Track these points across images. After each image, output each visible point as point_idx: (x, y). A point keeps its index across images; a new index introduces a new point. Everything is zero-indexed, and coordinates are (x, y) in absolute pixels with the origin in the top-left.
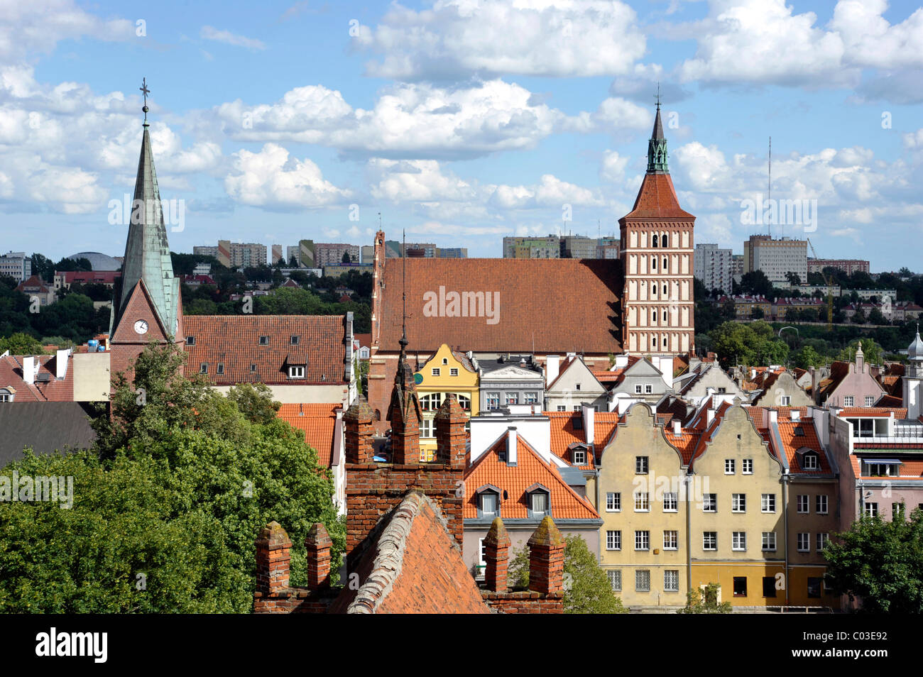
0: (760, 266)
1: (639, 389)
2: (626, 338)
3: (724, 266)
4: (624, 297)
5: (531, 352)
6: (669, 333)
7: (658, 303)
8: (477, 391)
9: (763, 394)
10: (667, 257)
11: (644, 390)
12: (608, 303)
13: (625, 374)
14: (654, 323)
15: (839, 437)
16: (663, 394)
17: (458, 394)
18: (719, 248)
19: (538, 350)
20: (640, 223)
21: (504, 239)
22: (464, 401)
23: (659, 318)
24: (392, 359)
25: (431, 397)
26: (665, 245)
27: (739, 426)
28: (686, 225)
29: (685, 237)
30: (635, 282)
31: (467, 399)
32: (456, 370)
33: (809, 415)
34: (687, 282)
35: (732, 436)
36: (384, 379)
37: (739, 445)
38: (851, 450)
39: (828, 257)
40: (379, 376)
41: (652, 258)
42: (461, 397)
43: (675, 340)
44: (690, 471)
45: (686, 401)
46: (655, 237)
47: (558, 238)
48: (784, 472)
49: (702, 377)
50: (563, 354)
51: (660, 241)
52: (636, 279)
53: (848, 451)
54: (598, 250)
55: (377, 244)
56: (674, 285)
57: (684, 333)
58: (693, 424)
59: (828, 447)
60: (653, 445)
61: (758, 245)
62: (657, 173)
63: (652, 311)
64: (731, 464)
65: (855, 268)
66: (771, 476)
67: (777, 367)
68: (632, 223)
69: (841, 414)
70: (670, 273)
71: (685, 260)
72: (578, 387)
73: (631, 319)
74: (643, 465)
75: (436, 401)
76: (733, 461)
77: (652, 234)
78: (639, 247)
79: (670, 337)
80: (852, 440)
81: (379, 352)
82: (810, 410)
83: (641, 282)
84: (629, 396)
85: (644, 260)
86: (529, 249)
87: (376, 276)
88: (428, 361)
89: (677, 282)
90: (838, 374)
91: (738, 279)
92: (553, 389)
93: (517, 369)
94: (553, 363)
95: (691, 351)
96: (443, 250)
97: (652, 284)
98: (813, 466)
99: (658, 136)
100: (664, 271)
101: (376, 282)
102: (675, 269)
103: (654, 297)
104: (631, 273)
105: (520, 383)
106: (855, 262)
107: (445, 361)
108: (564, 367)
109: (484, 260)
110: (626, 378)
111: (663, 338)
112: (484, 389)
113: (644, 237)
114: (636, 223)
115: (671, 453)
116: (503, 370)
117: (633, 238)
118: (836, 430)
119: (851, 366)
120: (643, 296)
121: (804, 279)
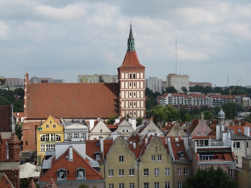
0: (173, 85)
1: (124, 131)
2: (120, 112)
3: (159, 85)
4: (120, 97)
5: (84, 118)
6: (136, 110)
7: (132, 99)
8: (63, 133)
9: (169, 132)
10: (135, 82)
11: (125, 131)
12: (114, 100)
13: (119, 126)
14: (131, 107)
15: (192, 146)
16: (132, 133)
17: (56, 134)
18: (157, 78)
19: (86, 117)
20: (125, 69)
21: (78, 76)
22: (58, 137)
23: (133, 105)
24: (32, 122)
25: (45, 136)
26: (134, 77)
27: (156, 144)
28: (142, 70)
29: (142, 74)
30: (124, 91)
31: (59, 136)
32: (55, 125)
33: (182, 139)
34: (143, 91)
35: (154, 147)
36: (29, 129)
37: (156, 151)
38: (196, 151)
39: (197, 82)
40: (27, 128)
41: (130, 82)
42: (57, 136)
43: (138, 112)
44: (139, 161)
45: (140, 135)
46: (131, 75)
47: (98, 76)
48: (173, 160)
49: (147, 126)
50: (96, 118)
51: (132, 76)
52: (124, 90)
53: (195, 152)
54: (113, 80)
55: (26, 78)
56: (138, 92)
57: (142, 110)
58: (140, 144)
59: (188, 150)
60: (125, 151)
61: (172, 78)
62: (131, 51)
63: (130, 102)
64: (153, 158)
65: (206, 85)
66: (168, 162)
67: (175, 122)
68: (122, 69)
69: (193, 138)
70: (136, 88)
71: (142, 83)
72: (101, 131)
73: (122, 105)
74: (121, 159)
75: (47, 137)
76: (154, 157)
77: (130, 74)
78: (125, 78)
79: (137, 112)
80: (196, 148)
81: (27, 119)
82: (182, 137)
83: (126, 91)
84: (117, 134)
85: (127, 83)
86: (87, 79)
87: (25, 90)
88: (45, 122)
89: (139, 91)
90: (195, 124)
91: (165, 90)
92: (92, 132)
93: (78, 125)
94: (92, 122)
95: (144, 117)
96: (55, 80)
97: (130, 92)
98: (183, 157)
99: (131, 37)
100: (134, 87)
101: (25, 92)
102: (138, 87)
103: (131, 97)
104: (122, 88)
105: (79, 130)
106: (207, 83)
107: (51, 122)
108: (96, 123)
109: (67, 84)
110: (119, 127)
111: (134, 112)
112: (66, 132)
113: (127, 75)
114: (124, 69)
115: (132, 154)
116: (73, 125)
117: (123, 75)
118: (191, 144)
119: (200, 121)
120: (127, 96)
121: (188, 89)
